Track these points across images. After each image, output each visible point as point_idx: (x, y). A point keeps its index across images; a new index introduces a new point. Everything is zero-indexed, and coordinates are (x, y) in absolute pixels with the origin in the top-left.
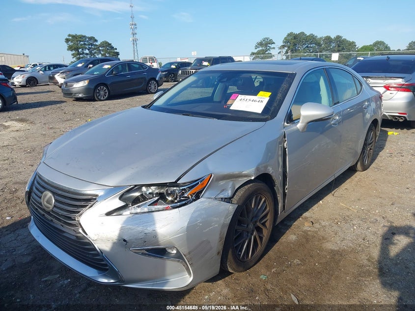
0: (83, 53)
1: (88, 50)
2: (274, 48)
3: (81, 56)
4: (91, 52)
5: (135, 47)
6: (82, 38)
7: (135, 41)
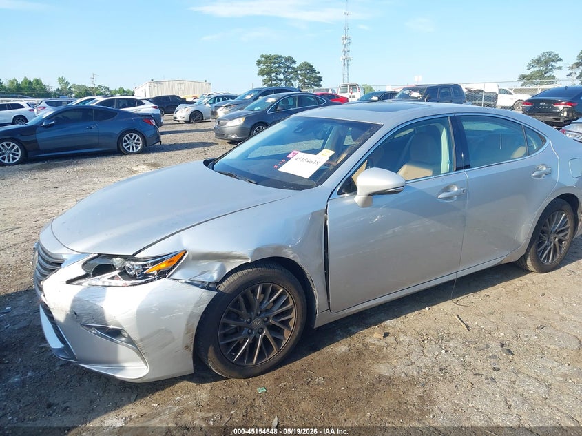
0: (276, 79)
1: (284, 74)
2: (560, 68)
3: (274, 82)
4: (286, 77)
5: (346, 69)
6: (277, 58)
7: (346, 61)
